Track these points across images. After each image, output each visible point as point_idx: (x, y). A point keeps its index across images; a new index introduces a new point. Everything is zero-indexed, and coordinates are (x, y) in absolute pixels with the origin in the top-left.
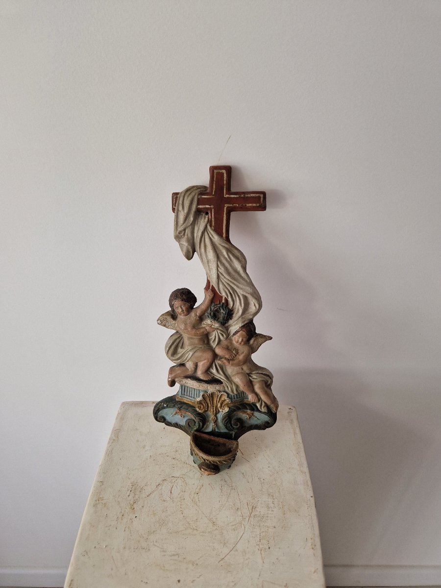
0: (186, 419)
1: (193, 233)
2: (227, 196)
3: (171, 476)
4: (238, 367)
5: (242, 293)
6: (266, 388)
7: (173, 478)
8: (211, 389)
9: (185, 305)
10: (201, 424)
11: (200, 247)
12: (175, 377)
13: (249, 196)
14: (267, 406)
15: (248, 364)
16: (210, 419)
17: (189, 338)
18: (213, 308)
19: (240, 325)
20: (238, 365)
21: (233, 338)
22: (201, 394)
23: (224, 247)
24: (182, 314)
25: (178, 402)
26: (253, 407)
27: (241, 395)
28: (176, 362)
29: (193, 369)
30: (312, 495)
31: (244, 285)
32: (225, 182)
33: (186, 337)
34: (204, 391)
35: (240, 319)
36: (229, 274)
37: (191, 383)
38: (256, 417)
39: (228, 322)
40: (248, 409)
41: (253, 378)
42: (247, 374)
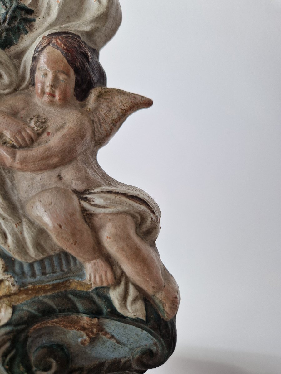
6: (137, 240)
14: (143, 297)
20: (43, 161)
38: (112, 337)
39: (17, 42)
40: (78, 312)
41: (95, 205)
42: (75, 192)
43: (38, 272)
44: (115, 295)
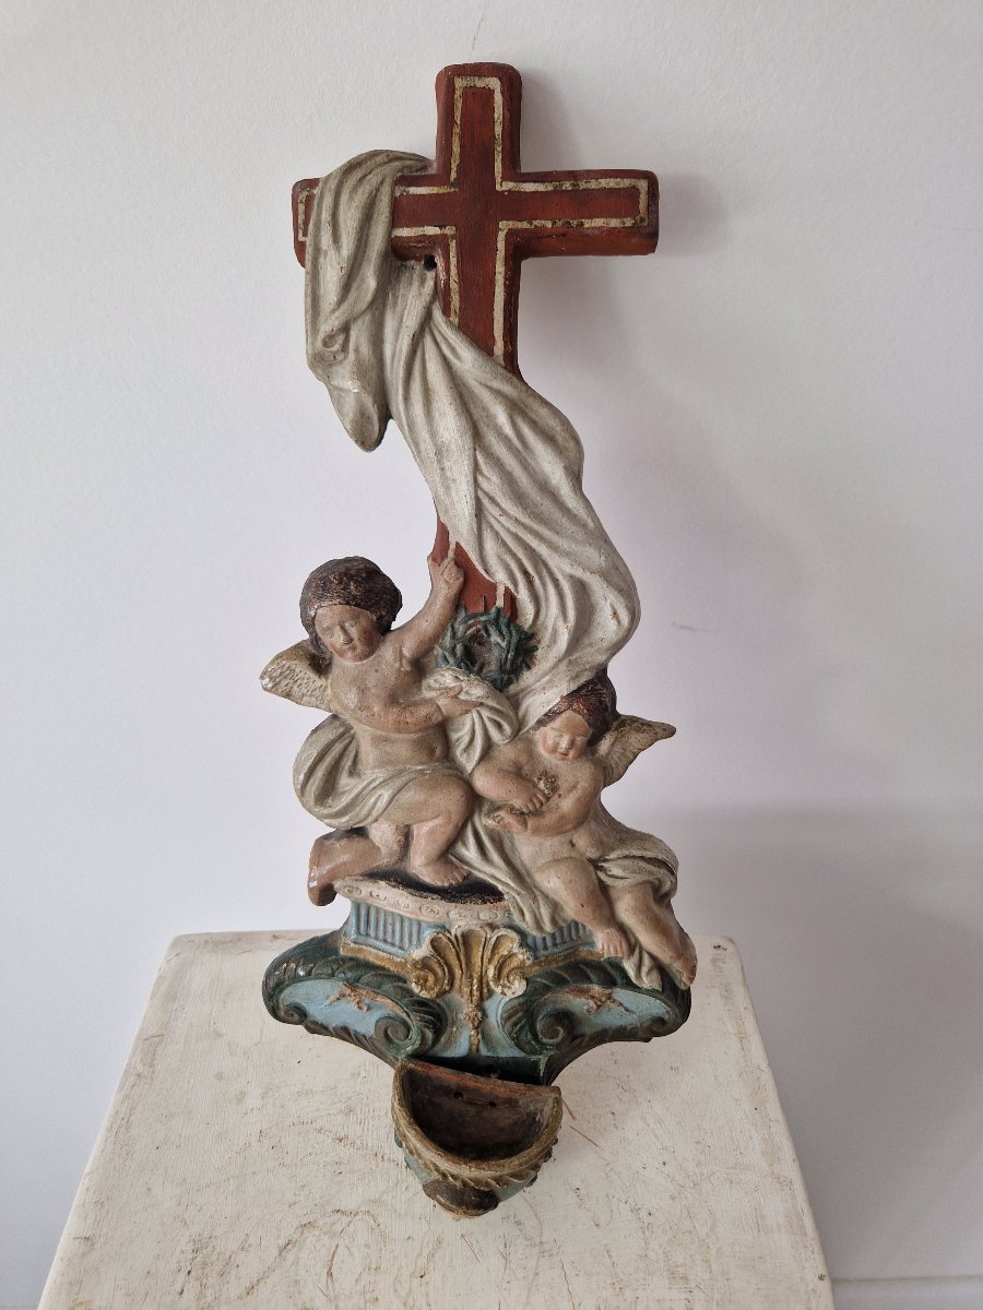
0: (376, 1015)
1: (377, 341)
2: (509, 185)
3: (329, 1209)
4: (556, 840)
5: (568, 569)
6: (655, 908)
7: (337, 1216)
8: (462, 918)
9: (356, 618)
10: (429, 1035)
11: (407, 398)
12: (334, 874)
13: (593, 185)
14: (659, 968)
15: (593, 825)
16: (461, 1016)
17: (379, 741)
18: (460, 629)
19: (564, 688)
20: (557, 830)
21: (538, 736)
22: (428, 935)
23: (498, 393)
24: (349, 654)
25: (345, 960)
26: (611, 975)
27: (569, 933)
28: (333, 822)
29: (396, 847)
30: (822, 1270)
31: (573, 539)
32: (498, 129)
33: (364, 734)
34: (436, 926)
35: (563, 667)
36: (519, 497)
37: (389, 897)
38: (621, 1004)
39: (517, 679)
40: (592, 982)
41: (612, 876)
42: (590, 860)
43: (549, 943)
44: (629, 967)
